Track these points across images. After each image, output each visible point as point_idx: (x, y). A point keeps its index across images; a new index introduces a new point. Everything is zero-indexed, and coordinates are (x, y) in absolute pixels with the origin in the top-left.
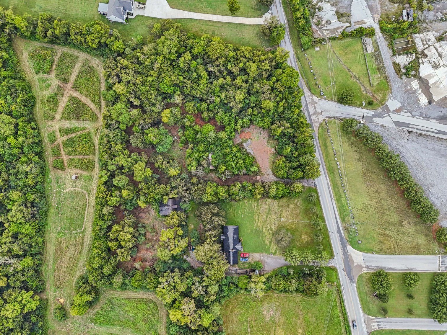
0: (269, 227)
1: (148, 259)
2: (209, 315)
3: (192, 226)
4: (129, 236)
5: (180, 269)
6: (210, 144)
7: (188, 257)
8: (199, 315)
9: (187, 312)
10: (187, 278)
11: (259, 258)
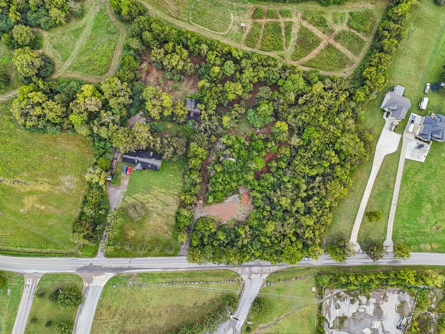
0: (151, 201)
1: (148, 78)
2: (80, 122)
3: (169, 127)
4: (174, 64)
5: (131, 105)
6: (245, 162)
7: (141, 115)
8: (82, 112)
9: (88, 102)
10: (120, 110)
11: (123, 184)
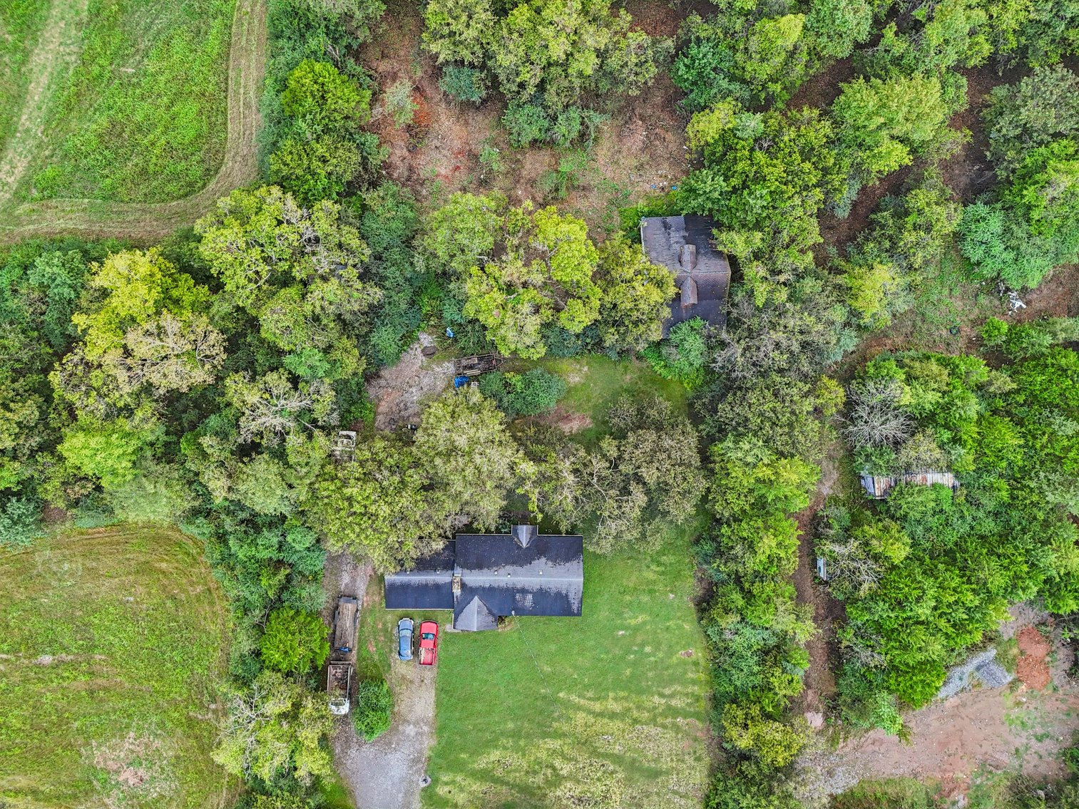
0: (565, 769)
1: (421, 160)
2: (126, 464)
3: (575, 379)
5: (374, 312)
7: (428, 353)
8: (127, 407)
9: (144, 347)
10: (327, 350)
11: (412, 717)
